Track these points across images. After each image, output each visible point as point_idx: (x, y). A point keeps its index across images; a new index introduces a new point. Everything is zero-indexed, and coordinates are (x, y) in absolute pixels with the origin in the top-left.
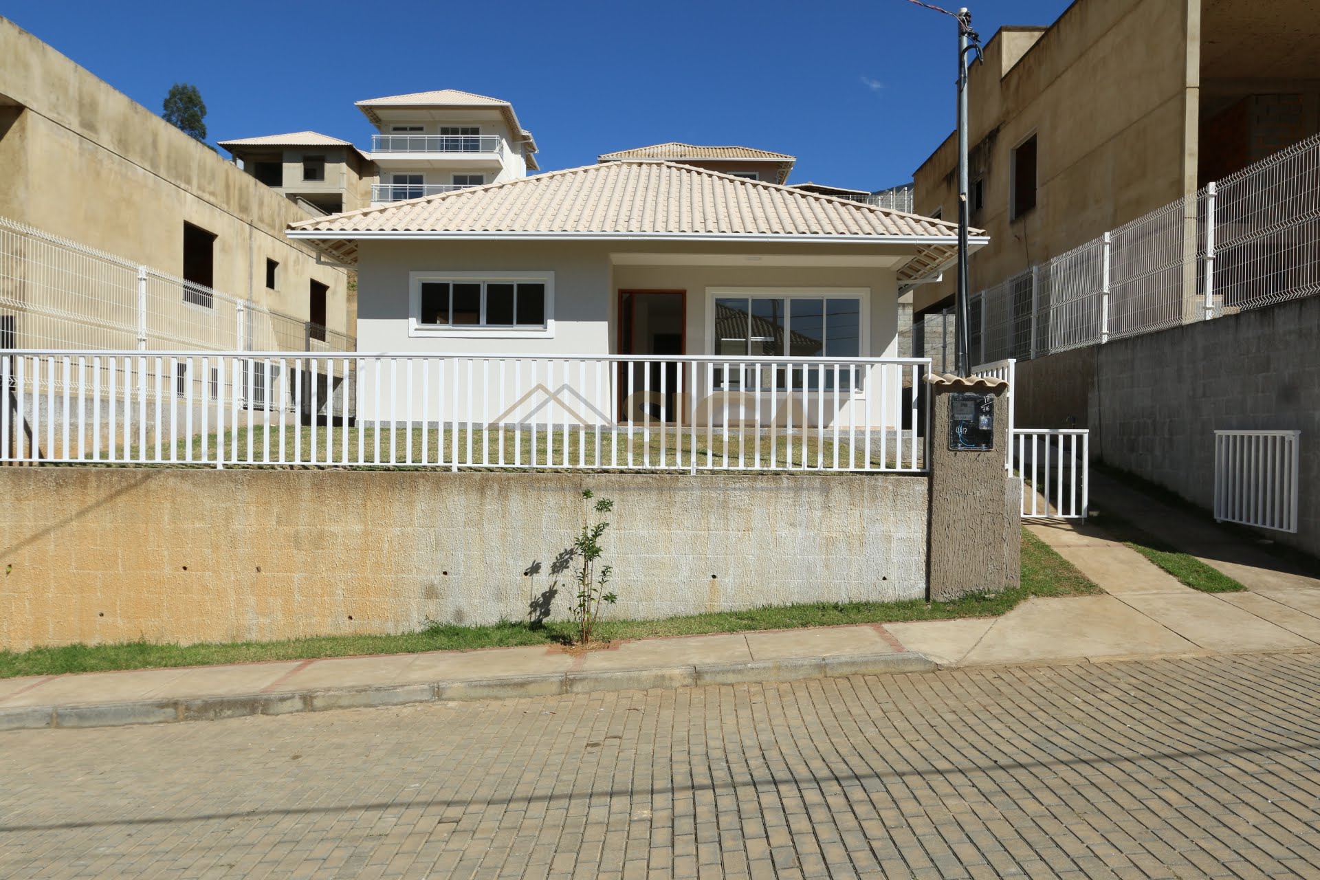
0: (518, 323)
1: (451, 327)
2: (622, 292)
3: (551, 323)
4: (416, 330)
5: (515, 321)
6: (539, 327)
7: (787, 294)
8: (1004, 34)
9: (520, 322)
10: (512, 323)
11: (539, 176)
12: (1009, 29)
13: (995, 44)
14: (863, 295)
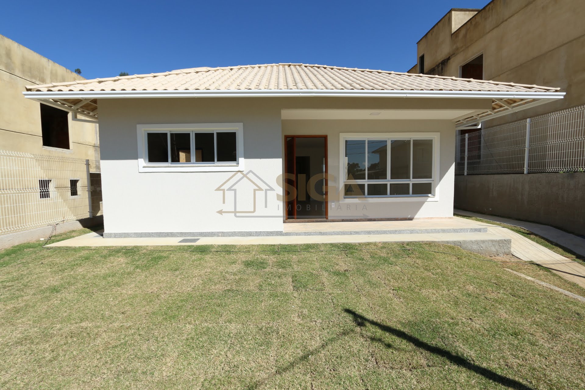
0: (218, 160)
1: (170, 165)
2: (286, 137)
3: (241, 160)
4: (144, 167)
5: (216, 159)
6: (233, 163)
7: (389, 137)
8: (453, 12)
9: (219, 160)
10: (214, 161)
11: (232, 67)
12: (455, 10)
13: (447, 18)
14: (435, 138)
